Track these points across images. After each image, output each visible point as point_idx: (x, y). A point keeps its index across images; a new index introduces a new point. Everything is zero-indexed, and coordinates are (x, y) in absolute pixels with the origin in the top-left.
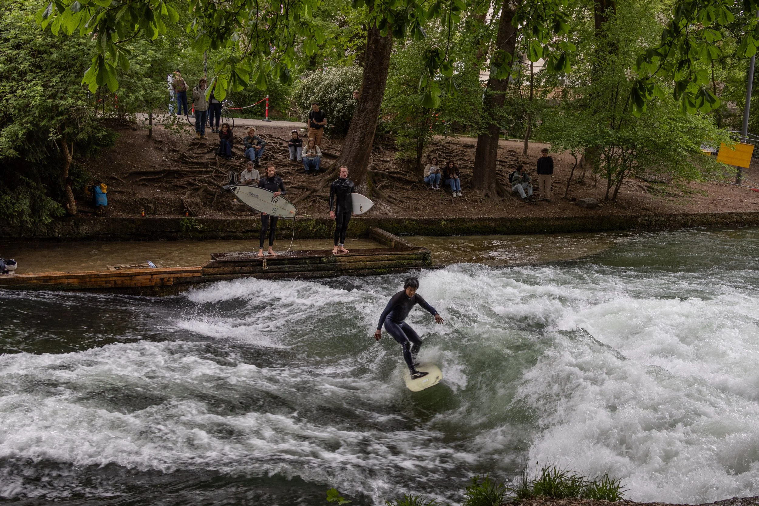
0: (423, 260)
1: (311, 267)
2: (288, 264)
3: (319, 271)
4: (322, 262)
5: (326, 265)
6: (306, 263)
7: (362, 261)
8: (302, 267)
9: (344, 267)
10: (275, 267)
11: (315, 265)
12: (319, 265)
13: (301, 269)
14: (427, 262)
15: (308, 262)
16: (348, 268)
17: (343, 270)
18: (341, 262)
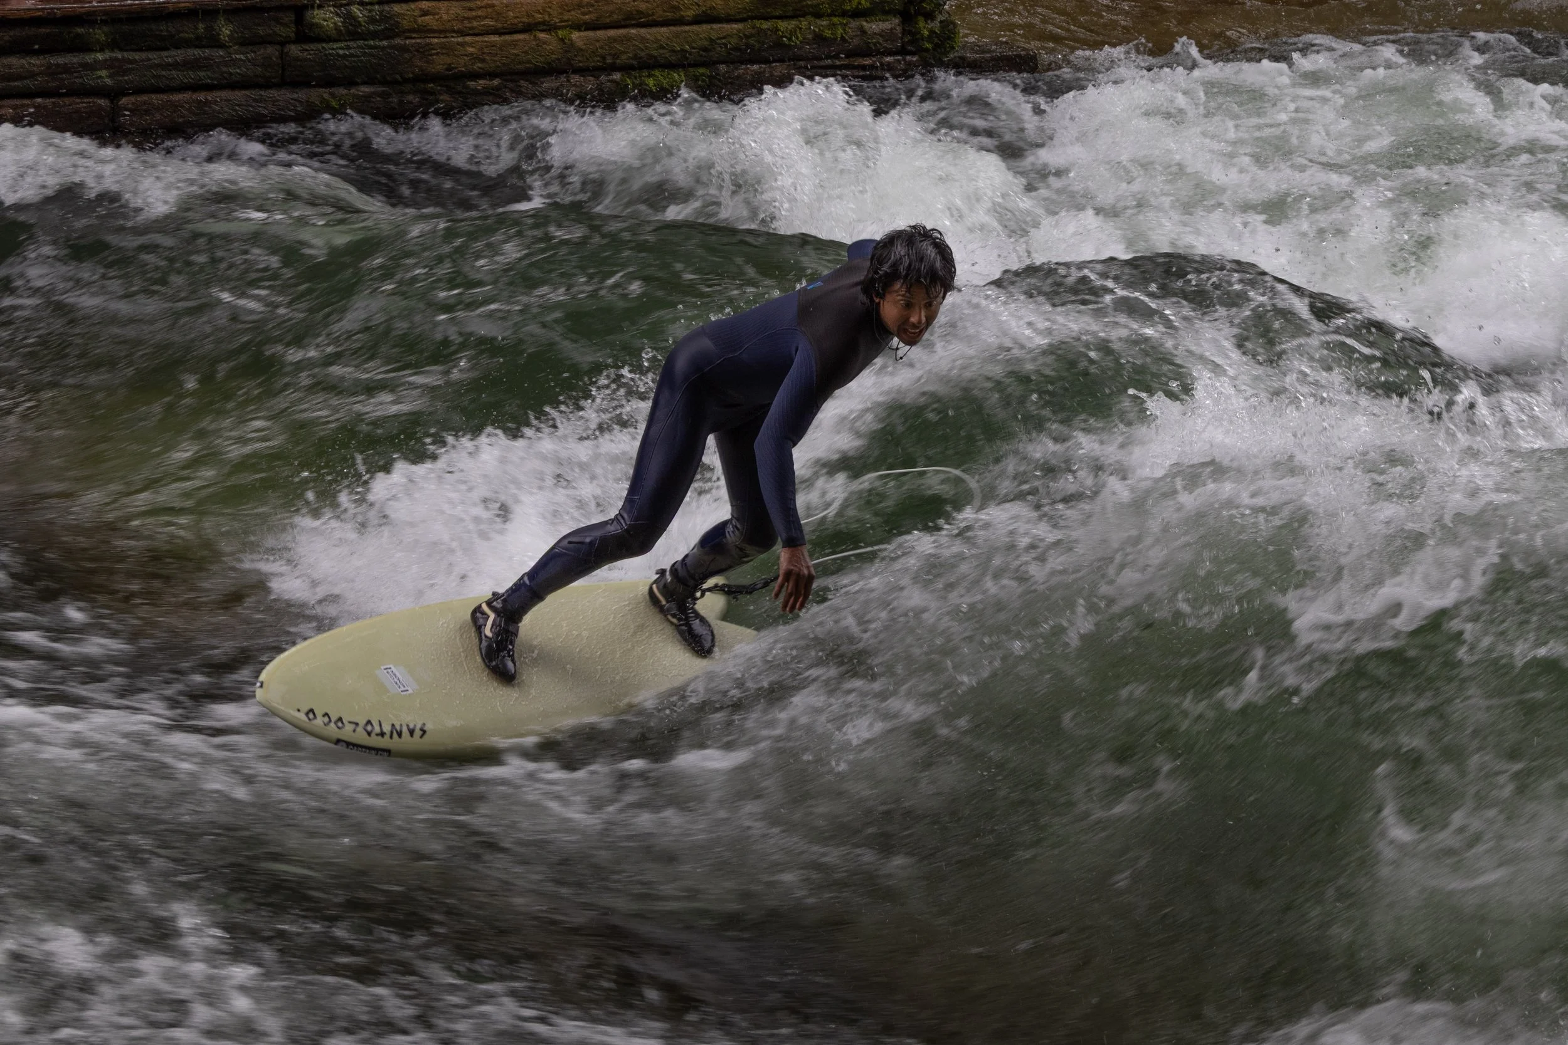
0: (907, 18)
1: (244, 62)
2: (114, 45)
3: (295, 84)
4: (307, 34)
5: (337, 49)
6: (214, 42)
7: (549, 28)
8: (188, 65)
9: (439, 64)
10: (36, 62)
11: (271, 51)
12: (294, 50)
13: (191, 76)
14: (924, 27)
15: (225, 31)
16: (462, 65)
17: (436, 78)
18: (424, 31)
